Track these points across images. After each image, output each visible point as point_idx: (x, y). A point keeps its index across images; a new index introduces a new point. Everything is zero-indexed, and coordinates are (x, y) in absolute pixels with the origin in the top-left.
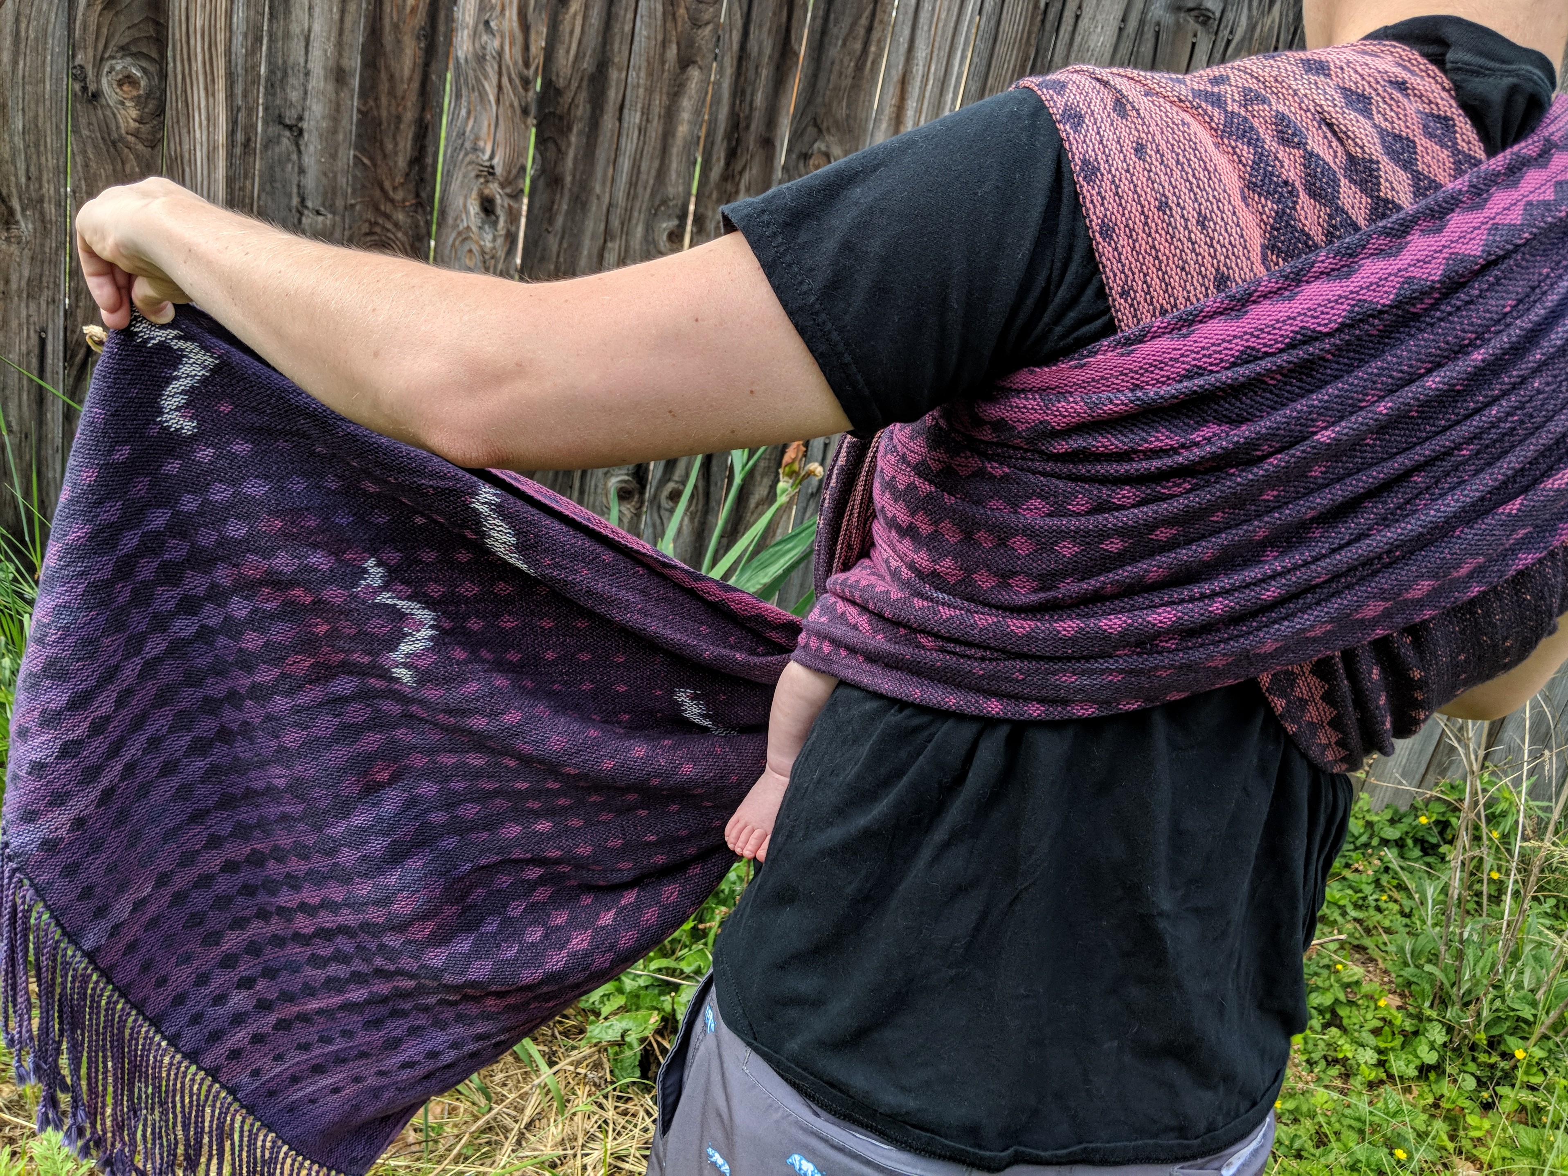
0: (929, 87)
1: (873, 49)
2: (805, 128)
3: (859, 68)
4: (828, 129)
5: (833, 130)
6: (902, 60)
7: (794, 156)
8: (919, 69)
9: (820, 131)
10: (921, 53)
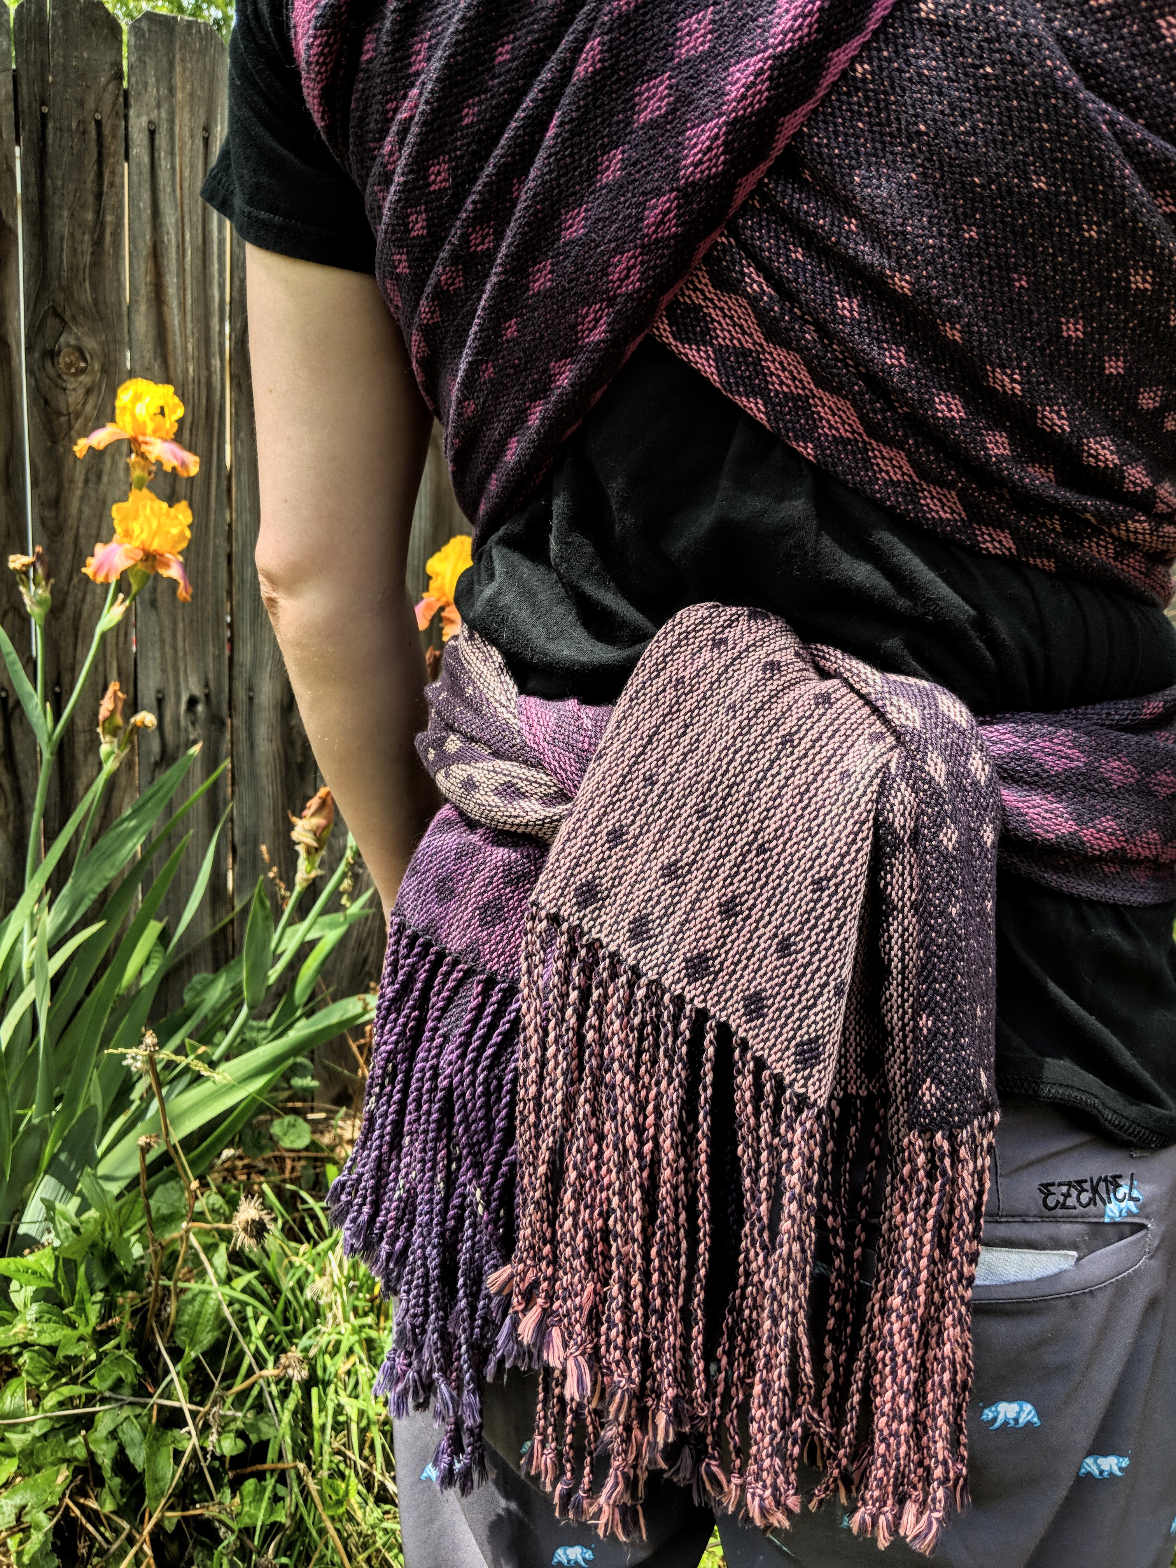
0: (188, 258)
1: (109, 218)
2: (44, 320)
3: (98, 243)
4: (74, 318)
5: (80, 318)
6: (148, 229)
7: (37, 355)
8: (171, 238)
9: (63, 321)
10: (170, 219)
